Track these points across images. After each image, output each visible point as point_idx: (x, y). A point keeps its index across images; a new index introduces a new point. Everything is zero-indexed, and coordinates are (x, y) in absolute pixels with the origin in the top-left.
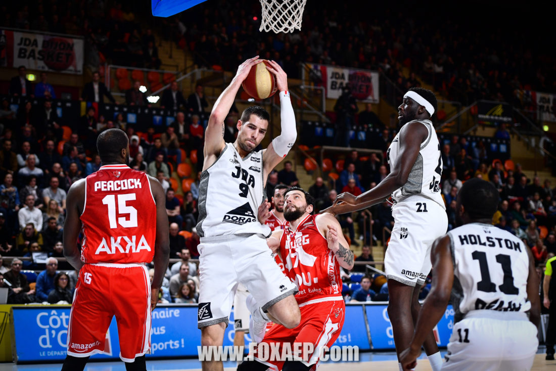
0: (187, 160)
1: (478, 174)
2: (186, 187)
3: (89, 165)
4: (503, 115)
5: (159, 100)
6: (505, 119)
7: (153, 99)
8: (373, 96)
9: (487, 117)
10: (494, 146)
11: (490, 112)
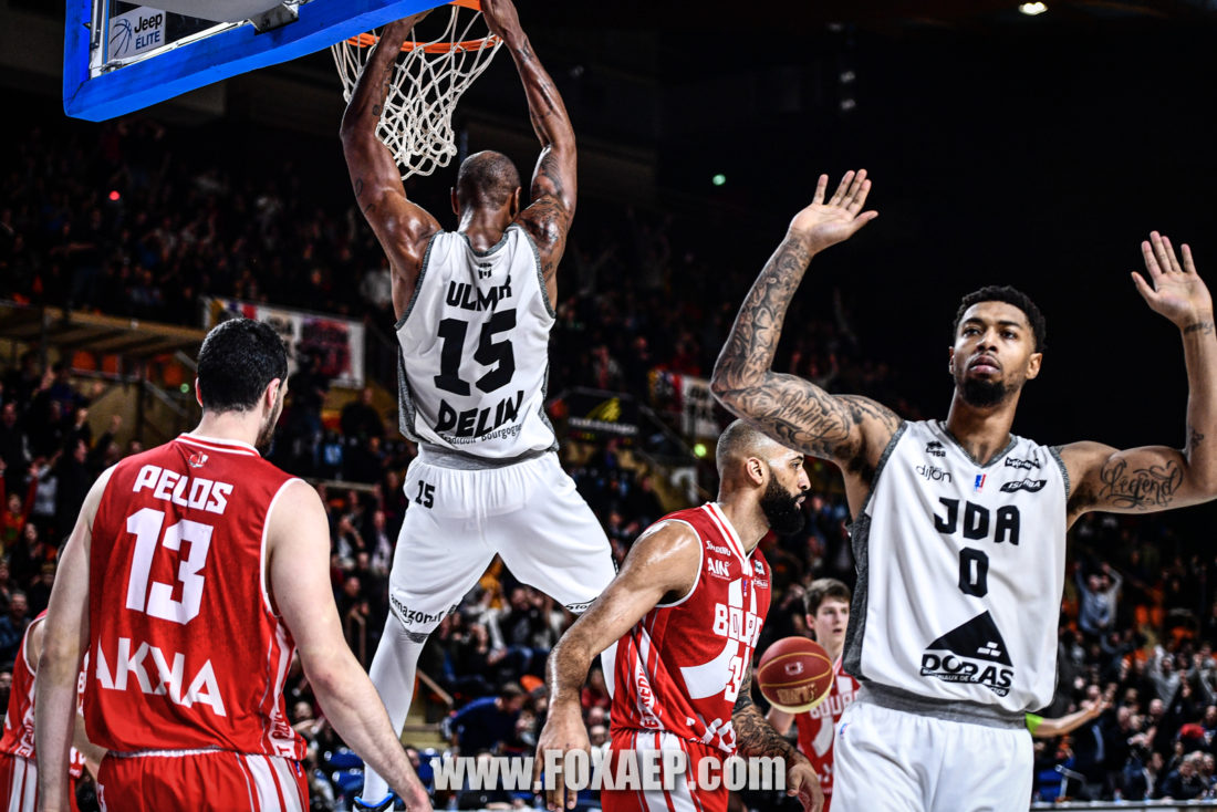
4: (621, 420)
6: (624, 429)
9: (587, 423)
11: (593, 413)
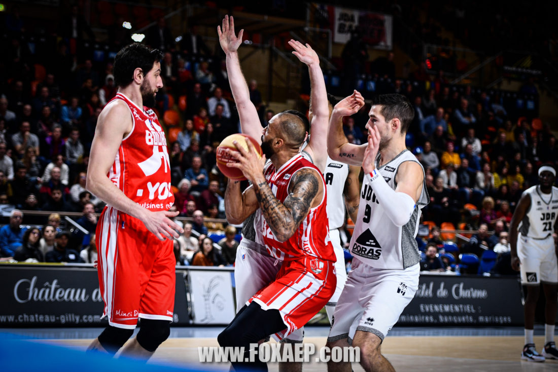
0: (175, 107)
1: (501, 132)
2: (173, 138)
3: (65, 108)
4: (532, 67)
5: (144, 39)
6: (534, 72)
7: (138, 38)
8: (385, 42)
10: (520, 102)
11: (517, 64)
